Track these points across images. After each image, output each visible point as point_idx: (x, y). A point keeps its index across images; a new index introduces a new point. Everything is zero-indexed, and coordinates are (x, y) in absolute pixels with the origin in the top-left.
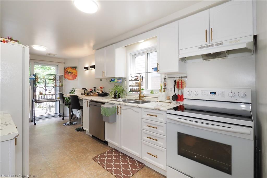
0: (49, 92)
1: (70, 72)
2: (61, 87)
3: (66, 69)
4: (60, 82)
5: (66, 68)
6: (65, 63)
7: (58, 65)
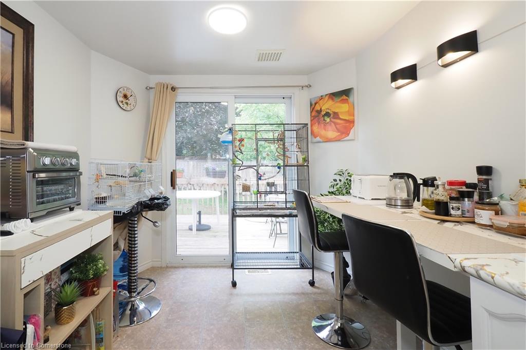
0: (268, 184)
1: (328, 114)
2: (303, 166)
3: (316, 104)
4: (300, 148)
5: (313, 103)
6: (310, 86)
7: (291, 98)
